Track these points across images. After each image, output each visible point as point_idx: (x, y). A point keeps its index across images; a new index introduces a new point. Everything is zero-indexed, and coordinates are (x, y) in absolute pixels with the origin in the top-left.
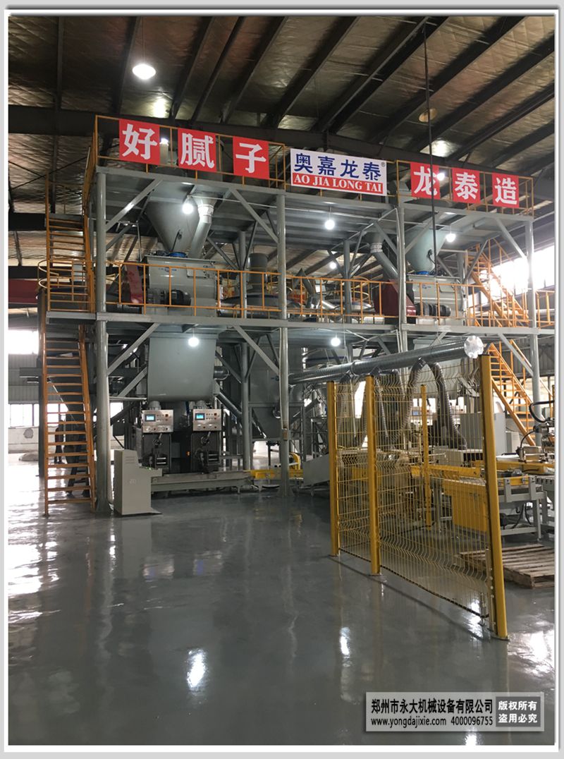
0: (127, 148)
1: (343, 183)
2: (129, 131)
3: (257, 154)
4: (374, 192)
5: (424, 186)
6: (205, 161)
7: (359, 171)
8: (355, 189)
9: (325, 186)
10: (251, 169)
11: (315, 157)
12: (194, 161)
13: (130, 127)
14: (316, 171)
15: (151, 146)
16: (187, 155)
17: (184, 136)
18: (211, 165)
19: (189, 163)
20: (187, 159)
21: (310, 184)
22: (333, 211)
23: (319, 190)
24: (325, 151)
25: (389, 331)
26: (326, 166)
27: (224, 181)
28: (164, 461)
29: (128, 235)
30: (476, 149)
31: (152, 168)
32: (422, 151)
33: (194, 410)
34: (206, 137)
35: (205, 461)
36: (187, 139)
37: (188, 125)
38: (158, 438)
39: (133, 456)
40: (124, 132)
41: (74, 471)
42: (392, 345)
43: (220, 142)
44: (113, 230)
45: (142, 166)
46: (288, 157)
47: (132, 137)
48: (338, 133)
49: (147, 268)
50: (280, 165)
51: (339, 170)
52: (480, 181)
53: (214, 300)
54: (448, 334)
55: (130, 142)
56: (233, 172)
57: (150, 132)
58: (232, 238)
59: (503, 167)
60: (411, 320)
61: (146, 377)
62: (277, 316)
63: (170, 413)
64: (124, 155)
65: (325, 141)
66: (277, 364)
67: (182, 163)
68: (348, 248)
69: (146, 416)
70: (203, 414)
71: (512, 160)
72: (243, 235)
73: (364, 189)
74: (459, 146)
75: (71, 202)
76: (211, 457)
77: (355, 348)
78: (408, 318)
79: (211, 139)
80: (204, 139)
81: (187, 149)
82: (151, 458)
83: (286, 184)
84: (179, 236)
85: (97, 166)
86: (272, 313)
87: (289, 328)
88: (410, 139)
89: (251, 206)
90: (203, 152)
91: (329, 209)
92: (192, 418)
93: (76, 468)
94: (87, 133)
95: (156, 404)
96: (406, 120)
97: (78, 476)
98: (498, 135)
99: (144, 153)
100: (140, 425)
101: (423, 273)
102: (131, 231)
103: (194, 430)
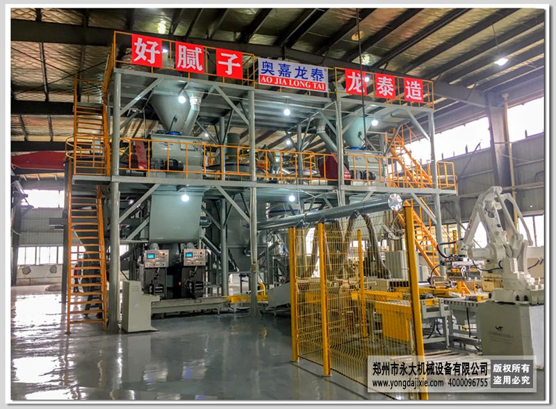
0: (138, 55)
1: (296, 83)
2: (139, 43)
3: (234, 61)
4: (319, 89)
5: (355, 86)
6: (195, 65)
7: (308, 75)
8: (305, 87)
9: (284, 85)
10: (229, 72)
11: (277, 64)
12: (187, 65)
13: (140, 40)
14: (277, 74)
15: (156, 54)
16: (182, 61)
17: (180, 47)
18: (200, 68)
19: (184, 66)
20: (182, 64)
21: (272, 83)
22: (289, 103)
23: (279, 88)
24: (283, 60)
25: (331, 190)
26: (284, 71)
27: (209, 80)
28: (161, 289)
29: (135, 119)
30: (393, 60)
31: (156, 70)
32: (353, 61)
33: (185, 250)
34: (197, 48)
35: (193, 290)
36: (182, 49)
37: (182, 39)
38: (156, 272)
39: (137, 285)
40: (135, 44)
41: (90, 298)
42: (334, 201)
43: (207, 52)
44: (125, 115)
45: (148, 68)
46: (257, 63)
47: (141, 47)
48: (293, 48)
49: (151, 143)
50: (251, 69)
51: (294, 74)
52: (395, 83)
53: (201, 167)
54: (375, 193)
55: (140, 51)
56: (215, 73)
57: (155, 44)
58: (215, 121)
59: (411, 73)
60: (347, 183)
61: (148, 225)
62: (248, 178)
63: (166, 252)
64: (135, 60)
65: (283, 52)
66: (248, 215)
67: (178, 66)
68: (300, 130)
69: (147, 254)
70: (192, 253)
71: (417, 68)
72: (223, 119)
73: (312, 87)
74: (380, 58)
75: (93, 94)
76: (197, 286)
77: (305, 203)
78: (345, 181)
79: (200, 50)
80: (195, 49)
81: (182, 56)
82: (151, 287)
83: (255, 83)
84: (175, 119)
85: (115, 68)
86: (244, 177)
87: (257, 188)
88: (344, 52)
89: (230, 98)
90: (194, 59)
91: (286, 101)
92: (183, 256)
93: (92, 295)
94: (107, 43)
95: (156, 245)
96: (341, 39)
97: (93, 302)
98: (407, 51)
99: (150, 59)
100: (142, 262)
101: (355, 148)
102: (139, 116)
103: (185, 264)
